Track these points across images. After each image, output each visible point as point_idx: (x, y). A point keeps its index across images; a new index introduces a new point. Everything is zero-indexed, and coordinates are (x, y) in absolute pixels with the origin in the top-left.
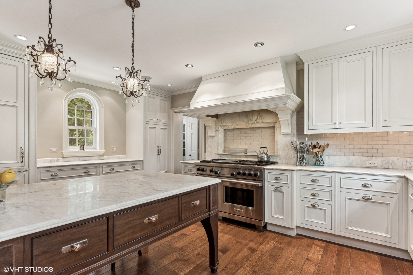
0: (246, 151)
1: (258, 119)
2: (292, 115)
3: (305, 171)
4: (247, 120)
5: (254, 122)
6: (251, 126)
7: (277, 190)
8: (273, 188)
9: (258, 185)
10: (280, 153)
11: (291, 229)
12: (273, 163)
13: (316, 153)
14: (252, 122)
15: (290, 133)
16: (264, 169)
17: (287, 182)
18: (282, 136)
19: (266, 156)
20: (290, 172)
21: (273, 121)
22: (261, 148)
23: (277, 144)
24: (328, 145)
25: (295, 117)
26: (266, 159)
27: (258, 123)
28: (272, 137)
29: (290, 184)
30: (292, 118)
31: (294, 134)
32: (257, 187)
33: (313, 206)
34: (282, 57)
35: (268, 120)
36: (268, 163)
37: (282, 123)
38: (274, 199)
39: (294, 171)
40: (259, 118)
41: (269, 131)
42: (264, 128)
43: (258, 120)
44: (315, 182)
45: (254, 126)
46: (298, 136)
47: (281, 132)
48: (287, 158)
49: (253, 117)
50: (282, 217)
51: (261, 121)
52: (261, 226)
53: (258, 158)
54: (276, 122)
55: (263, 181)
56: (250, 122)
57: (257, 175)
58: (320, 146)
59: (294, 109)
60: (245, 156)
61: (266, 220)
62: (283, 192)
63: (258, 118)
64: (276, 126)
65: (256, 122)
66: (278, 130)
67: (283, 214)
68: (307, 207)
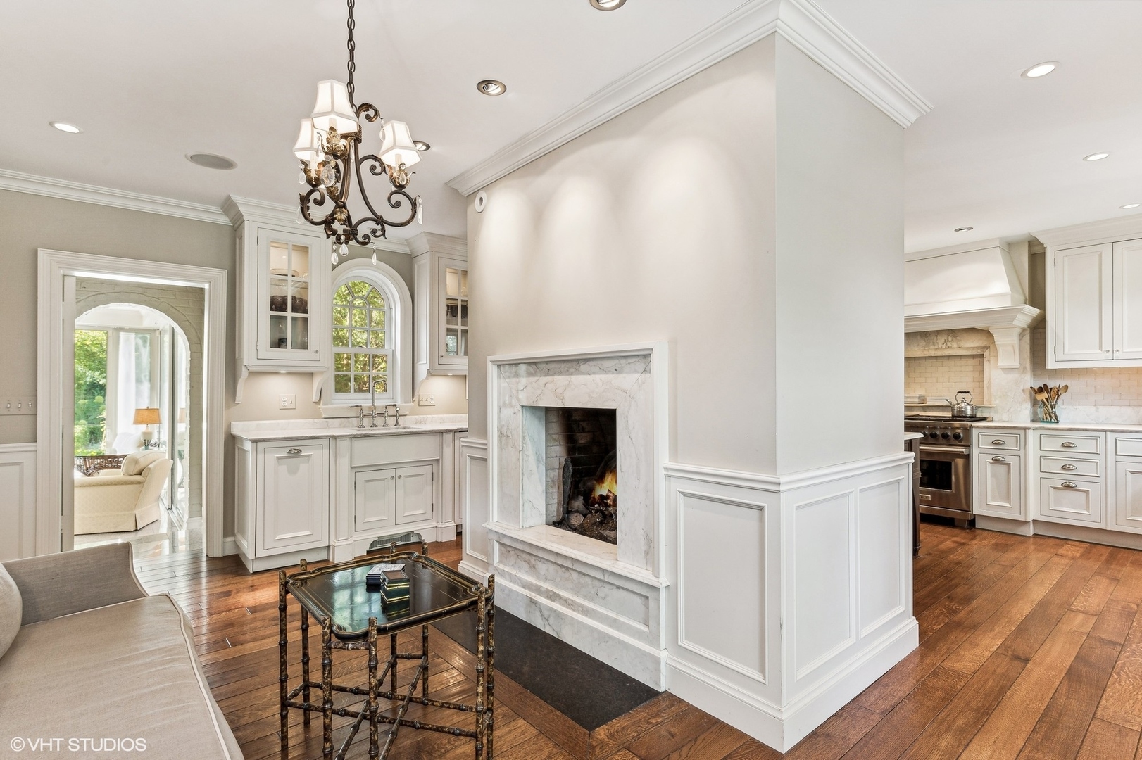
0: (923, 399)
1: (948, 341)
2: (1021, 336)
3: (1050, 429)
4: (924, 344)
5: (940, 346)
6: (932, 353)
7: (995, 461)
8: (989, 458)
9: (963, 452)
10: (997, 402)
11: (1024, 523)
12: (984, 419)
13: (1042, 401)
14: (936, 347)
15: (1018, 367)
16: (971, 427)
17: (1017, 447)
18: (1001, 372)
19: (968, 407)
20: (1022, 432)
21: (983, 345)
22: (958, 392)
23: (989, 386)
24: (1066, 388)
25: (1027, 338)
26: (969, 413)
27: (949, 348)
28: (977, 374)
29: (1022, 451)
30: (1020, 340)
31: (1025, 368)
32: (960, 455)
33: (1066, 487)
34: (1001, 239)
35: (971, 344)
36: (974, 418)
37: (1000, 350)
38: (992, 476)
39: (1029, 429)
40: (952, 340)
41: (971, 362)
42: (961, 356)
43: (948, 343)
44: (1069, 446)
45: (939, 353)
46: (1033, 371)
47: (999, 364)
48: (1012, 409)
49: (939, 337)
50: (1007, 505)
51: (955, 345)
52: (965, 520)
53: (953, 410)
54: (988, 348)
55: (969, 446)
56: (932, 347)
57: (959, 436)
58: (1051, 389)
59: (1025, 326)
60: (921, 409)
61: (976, 511)
62: (1009, 465)
63: (950, 339)
64: (986, 354)
65: (944, 347)
66: (992, 362)
67: (1008, 498)
68: (1055, 488)
